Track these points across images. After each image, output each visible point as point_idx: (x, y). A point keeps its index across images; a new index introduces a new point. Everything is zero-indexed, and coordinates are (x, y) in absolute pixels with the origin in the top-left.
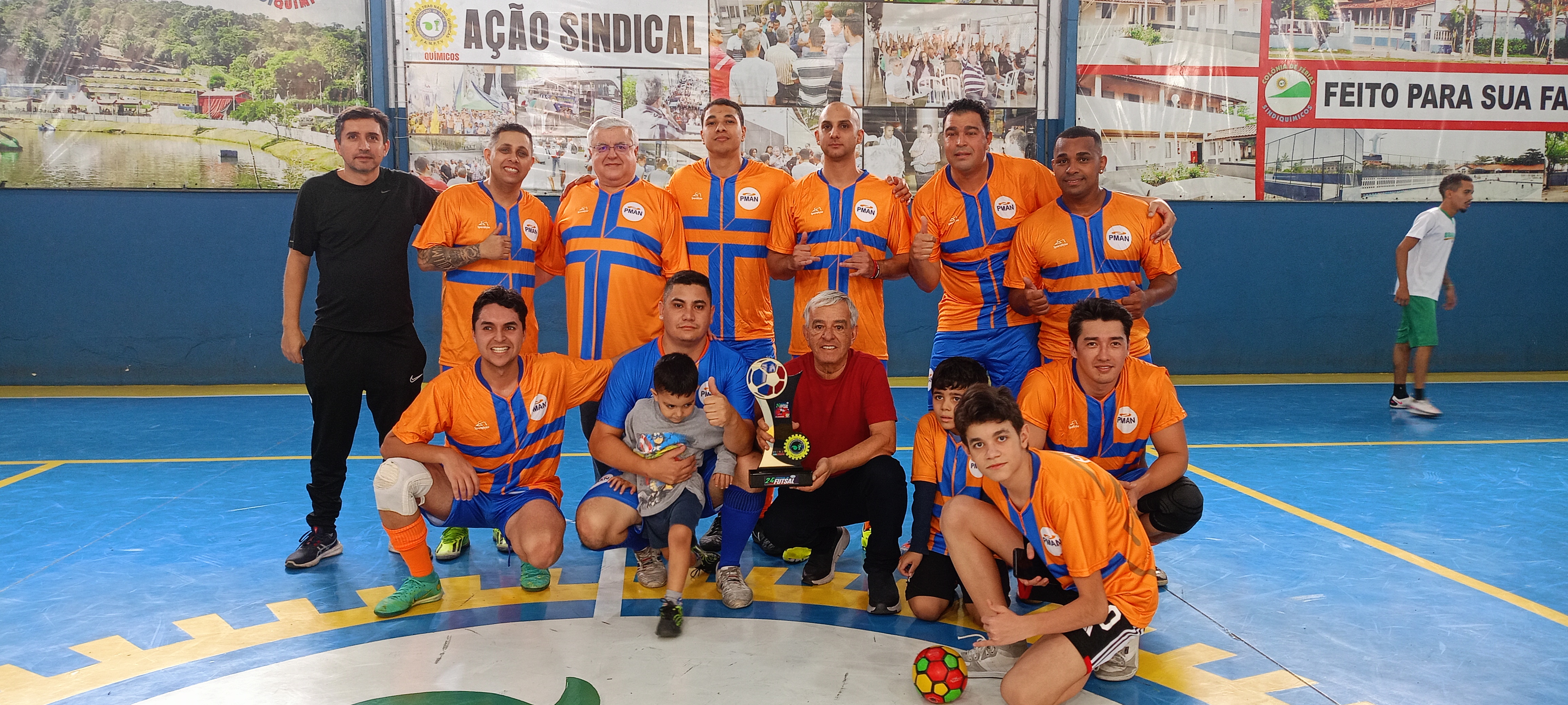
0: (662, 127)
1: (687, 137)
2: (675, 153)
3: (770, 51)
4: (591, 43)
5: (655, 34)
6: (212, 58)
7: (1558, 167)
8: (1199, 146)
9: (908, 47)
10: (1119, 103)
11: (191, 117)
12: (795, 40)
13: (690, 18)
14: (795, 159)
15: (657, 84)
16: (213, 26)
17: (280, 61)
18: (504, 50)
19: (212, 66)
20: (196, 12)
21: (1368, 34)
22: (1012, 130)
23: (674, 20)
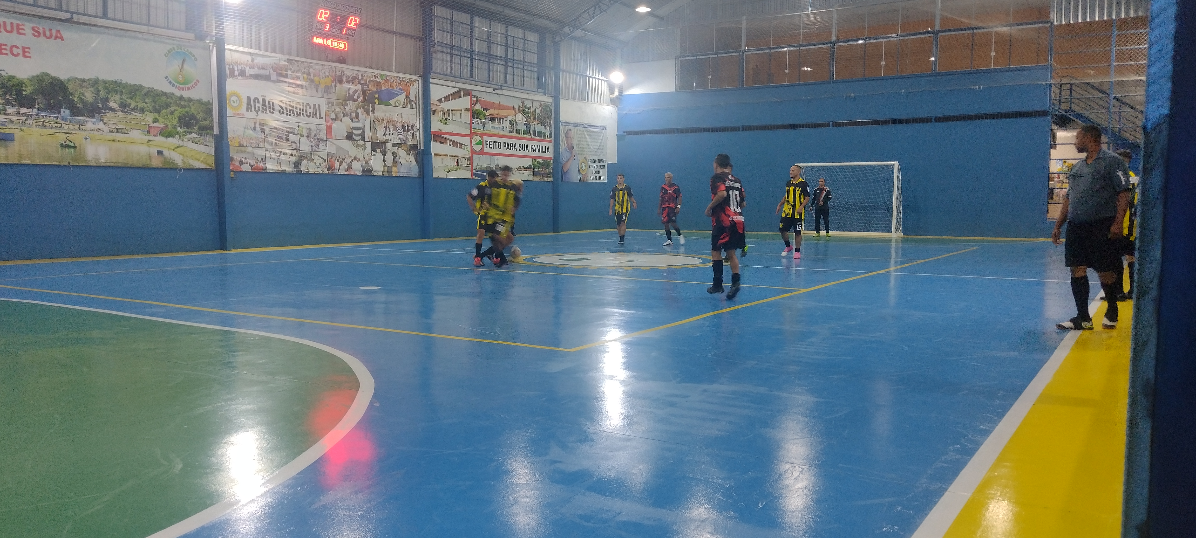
0: (312, 146)
1: (320, 150)
2: (316, 157)
3: (343, 119)
4: (289, 113)
5: (309, 110)
6: (154, 110)
7: (535, 170)
8: (458, 159)
9: (383, 121)
10: (437, 144)
11: (146, 135)
12: (351, 116)
13: (319, 106)
14: (352, 160)
15: (310, 129)
16: (154, 96)
17: (180, 113)
18: (260, 112)
19: (154, 113)
20: (148, 89)
21: (494, 125)
22: (412, 152)
23: (315, 106)
